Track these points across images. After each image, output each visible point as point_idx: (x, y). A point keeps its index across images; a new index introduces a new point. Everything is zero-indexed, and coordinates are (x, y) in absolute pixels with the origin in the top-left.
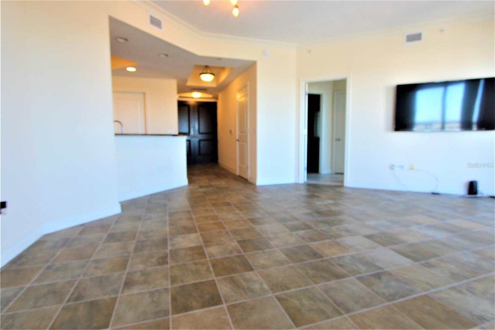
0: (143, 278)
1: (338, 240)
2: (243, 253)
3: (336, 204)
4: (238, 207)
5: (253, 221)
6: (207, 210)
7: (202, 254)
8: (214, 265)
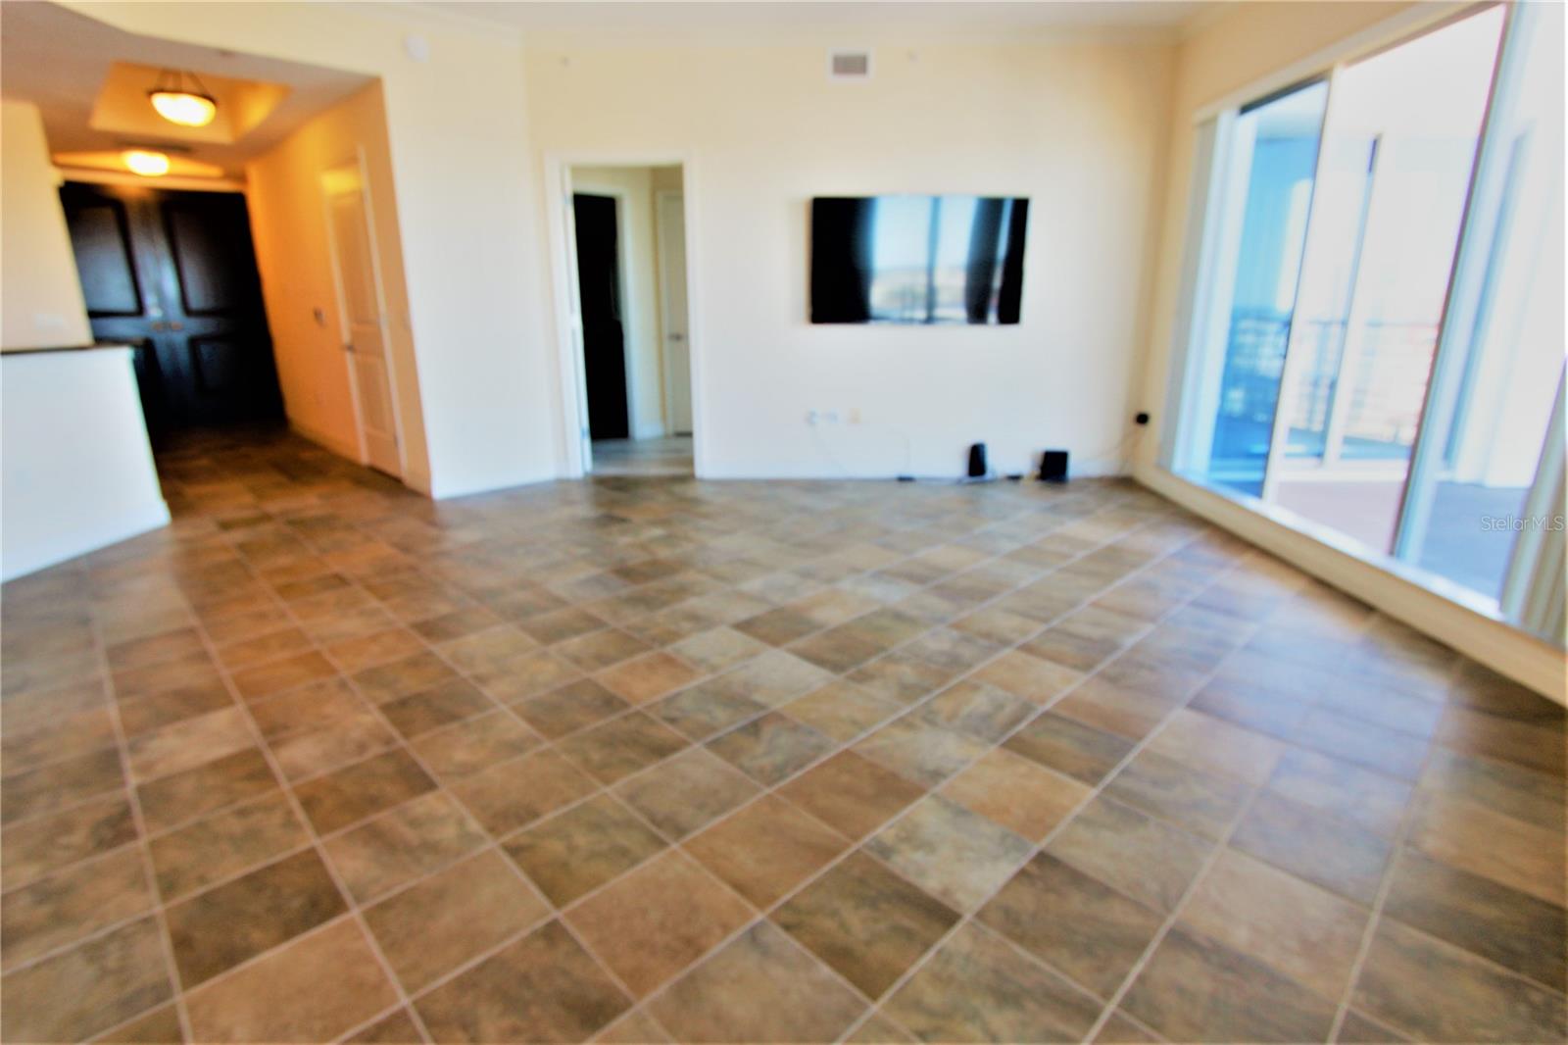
0: (45, 910)
1: (669, 649)
2: (402, 742)
3: (669, 540)
4: (370, 588)
5: (429, 629)
6: (262, 616)
7: (263, 775)
8: (308, 804)
